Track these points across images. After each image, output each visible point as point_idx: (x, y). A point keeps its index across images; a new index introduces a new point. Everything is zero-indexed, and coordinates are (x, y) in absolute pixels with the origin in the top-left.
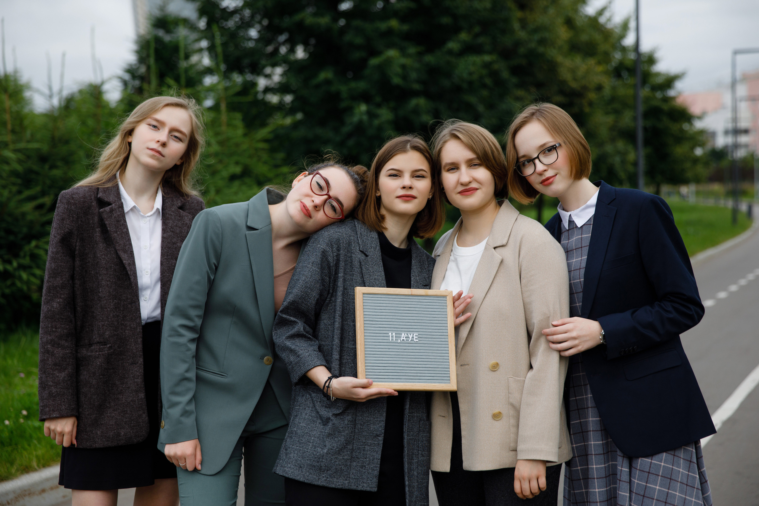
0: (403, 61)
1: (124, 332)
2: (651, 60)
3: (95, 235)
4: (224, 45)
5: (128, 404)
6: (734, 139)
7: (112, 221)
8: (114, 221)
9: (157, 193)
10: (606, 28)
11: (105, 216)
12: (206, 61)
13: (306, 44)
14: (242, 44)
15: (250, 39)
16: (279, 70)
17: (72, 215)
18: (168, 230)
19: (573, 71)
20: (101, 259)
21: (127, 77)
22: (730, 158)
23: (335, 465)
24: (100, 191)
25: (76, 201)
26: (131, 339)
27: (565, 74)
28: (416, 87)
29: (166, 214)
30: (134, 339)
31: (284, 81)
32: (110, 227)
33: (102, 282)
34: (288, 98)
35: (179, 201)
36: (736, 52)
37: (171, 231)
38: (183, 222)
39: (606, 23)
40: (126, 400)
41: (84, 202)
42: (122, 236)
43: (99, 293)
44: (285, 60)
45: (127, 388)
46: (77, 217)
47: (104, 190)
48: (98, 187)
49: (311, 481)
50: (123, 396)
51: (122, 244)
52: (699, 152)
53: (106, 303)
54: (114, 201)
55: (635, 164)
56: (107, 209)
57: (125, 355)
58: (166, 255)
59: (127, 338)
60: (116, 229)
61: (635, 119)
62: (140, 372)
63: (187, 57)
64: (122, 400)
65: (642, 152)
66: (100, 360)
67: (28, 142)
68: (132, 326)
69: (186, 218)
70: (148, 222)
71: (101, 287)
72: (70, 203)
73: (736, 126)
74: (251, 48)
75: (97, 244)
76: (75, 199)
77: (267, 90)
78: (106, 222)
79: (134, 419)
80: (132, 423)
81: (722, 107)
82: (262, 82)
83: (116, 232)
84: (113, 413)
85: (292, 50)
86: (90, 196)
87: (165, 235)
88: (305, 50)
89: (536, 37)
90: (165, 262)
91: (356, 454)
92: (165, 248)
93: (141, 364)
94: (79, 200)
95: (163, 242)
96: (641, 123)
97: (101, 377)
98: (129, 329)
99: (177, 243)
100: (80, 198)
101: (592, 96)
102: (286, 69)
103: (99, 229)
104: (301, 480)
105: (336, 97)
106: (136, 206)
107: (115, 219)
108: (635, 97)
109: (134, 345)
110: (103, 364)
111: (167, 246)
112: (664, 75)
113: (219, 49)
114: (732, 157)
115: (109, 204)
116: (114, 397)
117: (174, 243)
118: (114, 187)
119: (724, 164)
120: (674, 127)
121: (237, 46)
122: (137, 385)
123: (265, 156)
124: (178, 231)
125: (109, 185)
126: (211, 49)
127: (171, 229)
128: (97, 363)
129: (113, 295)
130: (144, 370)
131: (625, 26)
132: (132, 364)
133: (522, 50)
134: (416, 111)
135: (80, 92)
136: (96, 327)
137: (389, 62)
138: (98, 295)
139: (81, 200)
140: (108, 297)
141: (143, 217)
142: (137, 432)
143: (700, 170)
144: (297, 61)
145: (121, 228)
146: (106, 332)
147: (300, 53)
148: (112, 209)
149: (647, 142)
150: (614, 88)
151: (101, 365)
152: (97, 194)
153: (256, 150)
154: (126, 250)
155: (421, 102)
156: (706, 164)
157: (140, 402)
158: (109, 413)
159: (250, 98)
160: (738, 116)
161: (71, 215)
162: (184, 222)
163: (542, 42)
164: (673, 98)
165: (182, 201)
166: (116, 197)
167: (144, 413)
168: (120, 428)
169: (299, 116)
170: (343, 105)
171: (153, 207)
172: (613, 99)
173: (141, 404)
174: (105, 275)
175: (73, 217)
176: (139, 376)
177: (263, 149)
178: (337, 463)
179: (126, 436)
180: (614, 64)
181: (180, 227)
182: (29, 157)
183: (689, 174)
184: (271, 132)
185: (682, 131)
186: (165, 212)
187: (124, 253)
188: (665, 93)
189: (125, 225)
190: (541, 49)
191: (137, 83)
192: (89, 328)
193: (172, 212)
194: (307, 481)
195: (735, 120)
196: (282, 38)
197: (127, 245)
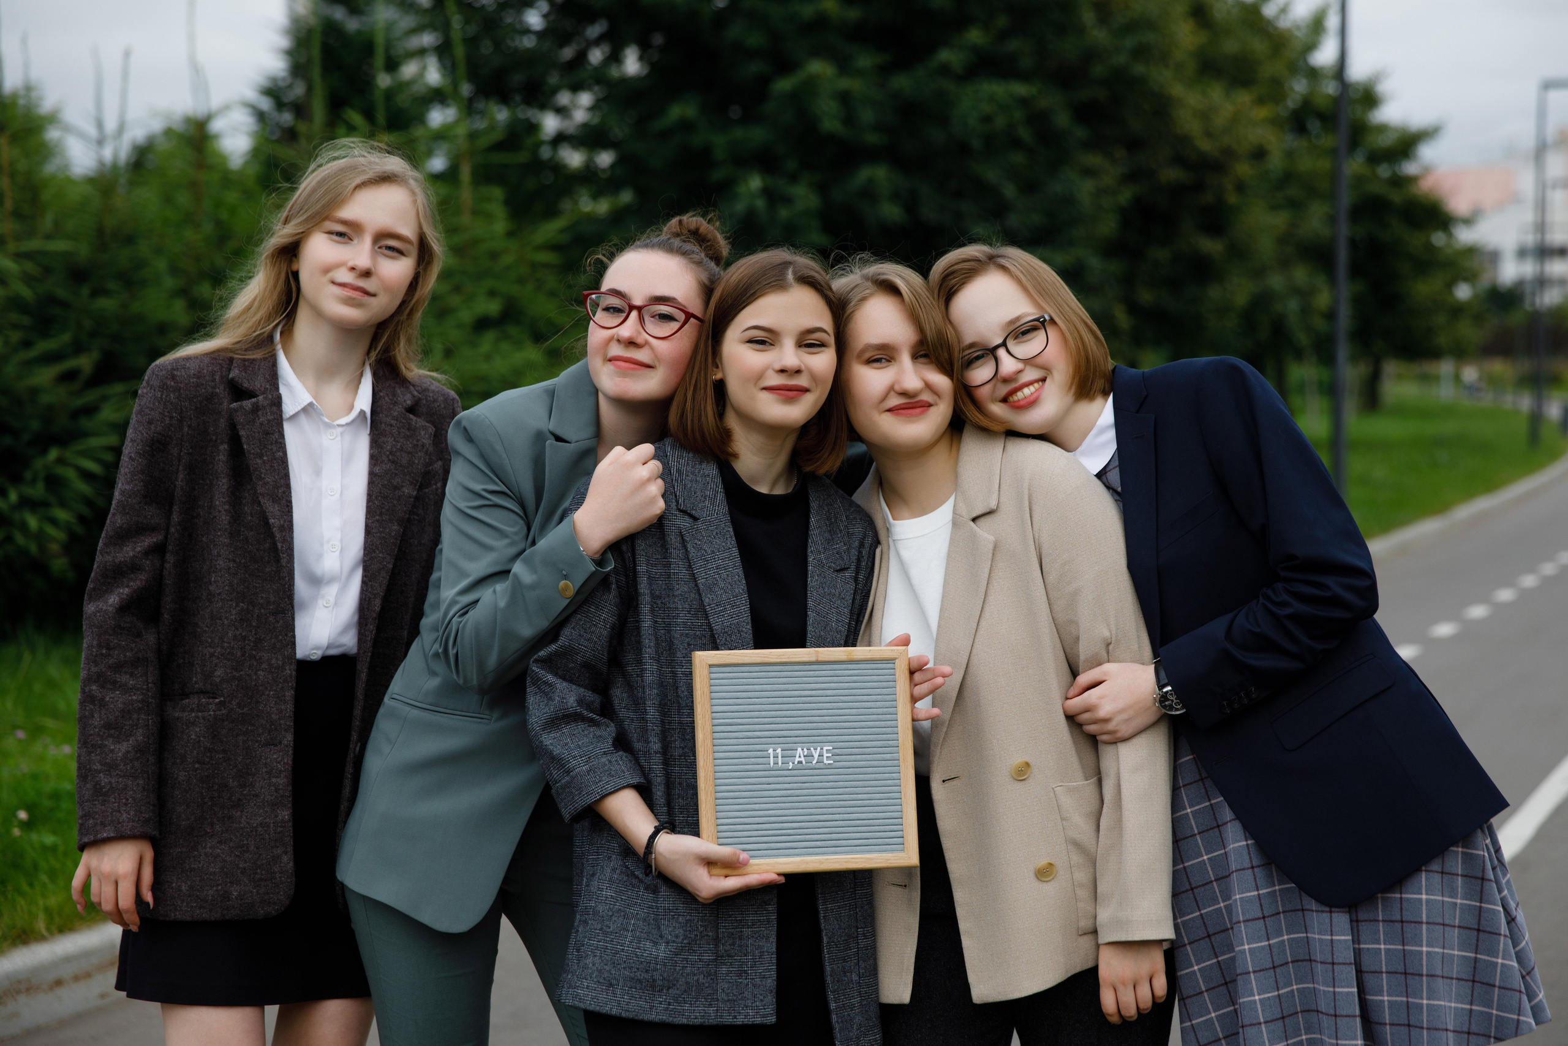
0: (846, 83)
1: (256, 674)
2: (1369, 98)
3: (217, 458)
4: (471, 42)
5: (252, 831)
6: (1538, 268)
7: (254, 432)
8: (259, 433)
9: (361, 375)
10: (1276, 28)
11: (240, 418)
12: (434, 76)
13: (645, 47)
14: (509, 42)
15: (527, 31)
16: (585, 99)
17: (168, 412)
18: (384, 458)
19: (1205, 116)
20: (220, 512)
21: (266, 104)
22: (1527, 306)
23: (685, 975)
24: (235, 364)
25: (181, 383)
26: (270, 691)
27: (1187, 122)
28: (872, 138)
29: (381, 423)
30: (275, 690)
31: (596, 121)
32: (248, 444)
33: (216, 561)
34: (605, 159)
35: (409, 395)
36: (1548, 85)
37: (390, 460)
38: (415, 442)
39: (1277, 17)
40: (248, 823)
41: (198, 386)
42: (271, 466)
43: (211, 584)
44: (599, 79)
45: (253, 796)
46: (181, 417)
47: (244, 365)
48: (231, 355)
49: (634, 1013)
50: (242, 812)
51: (271, 483)
52: (1463, 292)
53: (222, 608)
54: (263, 389)
55: (1331, 315)
56: (247, 404)
57: (253, 725)
58: (378, 513)
59: (260, 688)
60: (261, 450)
61: (1332, 219)
62: (284, 763)
63: (392, 65)
64: (240, 822)
65: (1346, 290)
66: (198, 730)
67: (48, 237)
68: (273, 661)
69: (423, 433)
70: (339, 438)
71: (214, 572)
72: (167, 387)
73: (1543, 240)
74: (528, 49)
75: (217, 478)
76: (178, 378)
77: (560, 138)
78: (242, 433)
79: (263, 865)
80: (257, 873)
81: (1515, 199)
82: (550, 123)
83: (261, 456)
84: (217, 848)
85: (615, 57)
86: (213, 374)
87: (377, 470)
88: (641, 58)
89: (1129, 42)
90: (376, 527)
91: (726, 948)
92: (376, 497)
93: (287, 746)
94: (187, 382)
95: (371, 483)
96: (1344, 230)
97: (197, 766)
98: (266, 669)
99: (403, 486)
100: (189, 376)
101: (1244, 169)
102: (601, 96)
103: (226, 446)
104: (614, 1012)
105: (702, 158)
106: (314, 402)
107: (261, 428)
108: (1334, 175)
109: (275, 704)
110: (202, 739)
111: (380, 493)
112: (1395, 129)
113: (460, 51)
114: (1533, 304)
115: (251, 395)
116: (223, 813)
117: (396, 488)
118: (265, 359)
119: (1516, 318)
120: (1414, 241)
121: (498, 45)
122: (277, 790)
123: (551, 281)
124: (404, 461)
125: (258, 355)
126: (443, 51)
127: (391, 457)
128: (190, 736)
129: (238, 593)
130: (294, 760)
131: (1317, 25)
132: (267, 744)
133: (1098, 70)
134: (869, 193)
135: (168, 132)
136: (199, 658)
137: (810, 85)
138: (208, 589)
139: (192, 381)
140: (227, 594)
141: (328, 426)
142: (268, 893)
143: (1466, 330)
144: (624, 81)
145: (271, 450)
146: (216, 670)
147: (632, 64)
148: (258, 406)
149: (1356, 271)
150: (1290, 154)
151: (199, 742)
152: (230, 370)
153: (534, 266)
154: (277, 496)
155: (879, 174)
156: (1478, 319)
157: (279, 829)
158: (210, 848)
159: (522, 157)
160: (1549, 218)
161: (166, 414)
162: (418, 441)
163: (1141, 52)
164: (1413, 180)
165: (414, 396)
166: (268, 382)
167: (286, 853)
168: (230, 882)
169: (626, 197)
170: (717, 175)
171: (352, 407)
172: (1288, 178)
173: (279, 833)
174: (225, 548)
175: (171, 418)
176: (281, 771)
177: (546, 266)
178: (688, 970)
179: (241, 900)
180: (1291, 103)
181: (409, 453)
182: (47, 270)
183: (1442, 340)
184: (563, 231)
185: (1430, 248)
186: (377, 418)
187: (273, 502)
188: (1397, 168)
189: (281, 443)
190: (1139, 69)
191: (287, 118)
192: (184, 660)
193: (394, 418)
194: (627, 1014)
195: (1541, 226)
196: (594, 30)
197: (281, 486)
